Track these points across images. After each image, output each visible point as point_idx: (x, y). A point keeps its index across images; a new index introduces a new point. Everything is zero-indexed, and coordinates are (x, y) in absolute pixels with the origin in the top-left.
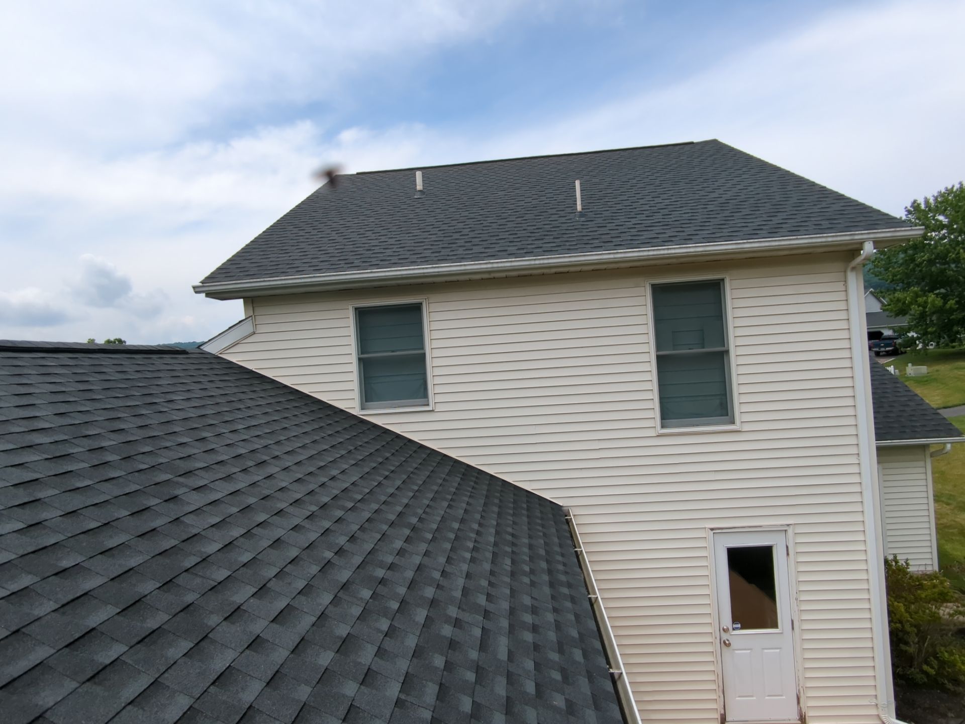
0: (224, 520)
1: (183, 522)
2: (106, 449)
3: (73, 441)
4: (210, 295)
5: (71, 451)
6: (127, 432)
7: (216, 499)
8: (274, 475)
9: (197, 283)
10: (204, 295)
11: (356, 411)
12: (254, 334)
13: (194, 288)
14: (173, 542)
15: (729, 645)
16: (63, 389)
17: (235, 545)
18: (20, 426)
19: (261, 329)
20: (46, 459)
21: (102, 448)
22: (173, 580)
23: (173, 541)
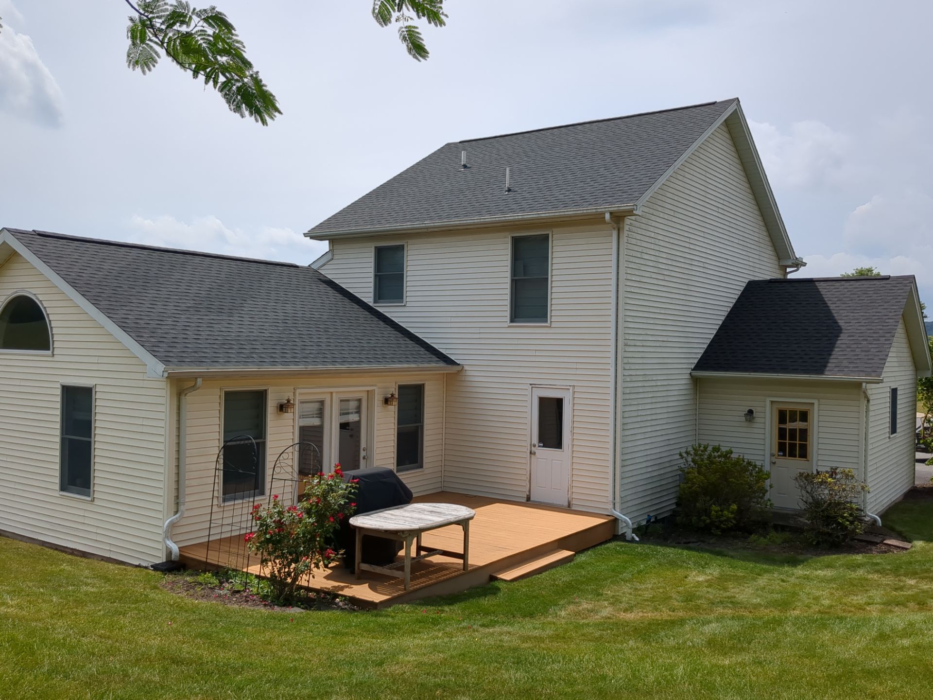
4: (312, 238)
9: (306, 232)
10: (309, 238)
11: (371, 304)
12: (333, 259)
13: (304, 234)
15: (535, 453)
19: (336, 257)
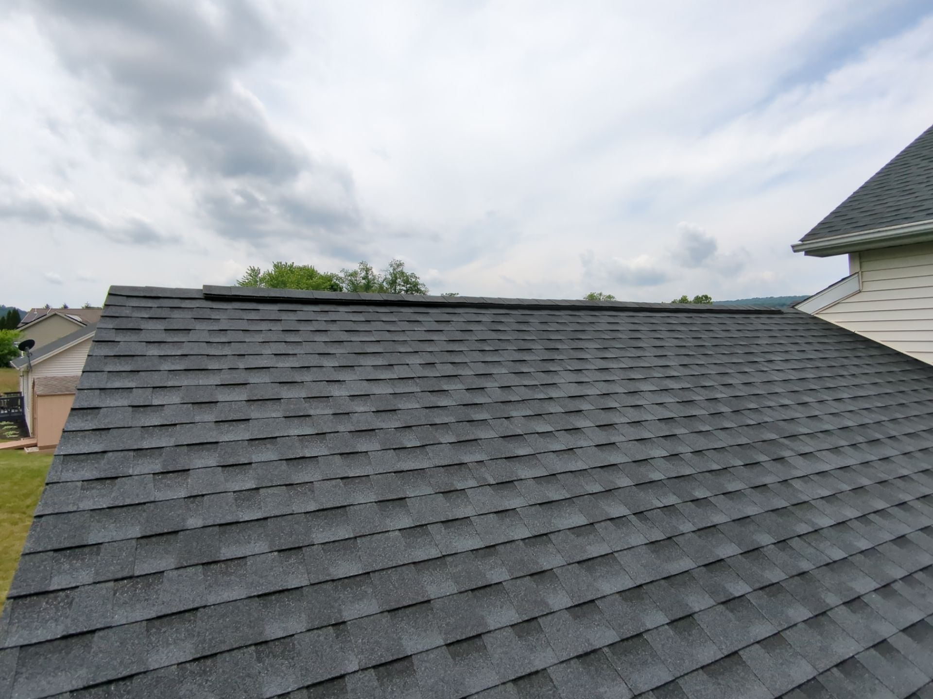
0: (834, 495)
1: (791, 486)
2: (719, 401)
3: (694, 389)
4: (808, 253)
5: (694, 398)
6: (735, 387)
7: (824, 470)
8: (890, 458)
9: (796, 241)
10: (803, 253)
12: (860, 292)
13: (793, 247)
14: (784, 504)
16: (684, 344)
17: (849, 526)
18: (659, 373)
19: (868, 287)
20: (678, 402)
21: (716, 399)
22: (787, 541)
23: (783, 502)
